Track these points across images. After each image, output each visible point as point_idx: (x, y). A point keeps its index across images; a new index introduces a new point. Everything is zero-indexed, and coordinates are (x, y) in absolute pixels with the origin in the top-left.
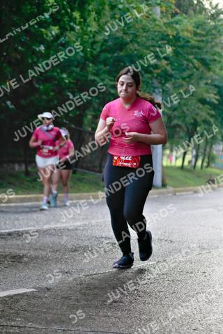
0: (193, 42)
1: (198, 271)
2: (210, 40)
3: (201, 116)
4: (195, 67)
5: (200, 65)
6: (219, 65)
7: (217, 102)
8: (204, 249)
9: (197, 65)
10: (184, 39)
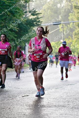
0: (7, 3)
1: (7, 107)
2: (15, 2)
3: (11, 37)
4: (8, 15)
5: (10, 14)
6: (19, 14)
7: (18, 31)
8: (10, 97)
9: (8, 14)
10: (2, 2)
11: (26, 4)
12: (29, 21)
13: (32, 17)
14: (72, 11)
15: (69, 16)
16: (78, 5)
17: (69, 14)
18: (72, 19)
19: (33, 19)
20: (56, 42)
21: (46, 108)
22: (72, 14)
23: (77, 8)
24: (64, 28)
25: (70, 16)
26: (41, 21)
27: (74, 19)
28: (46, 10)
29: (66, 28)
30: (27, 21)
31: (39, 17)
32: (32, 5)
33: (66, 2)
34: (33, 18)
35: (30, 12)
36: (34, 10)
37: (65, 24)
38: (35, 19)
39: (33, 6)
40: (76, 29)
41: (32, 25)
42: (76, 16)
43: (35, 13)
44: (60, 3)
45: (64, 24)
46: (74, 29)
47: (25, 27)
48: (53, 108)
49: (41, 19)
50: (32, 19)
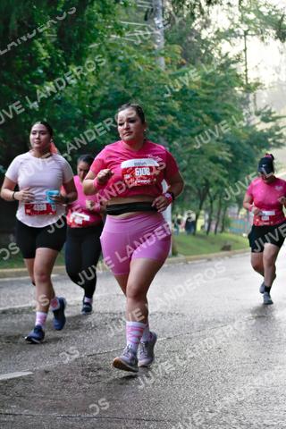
0: (202, 95)
2: (220, 92)
3: (214, 176)
4: (205, 123)
5: (211, 120)
7: (230, 160)
8: (219, 322)
9: (206, 120)
10: (192, 92)
11: (248, 97)
13: (262, 127)
19: (265, 131)
30: (251, 136)
31: (281, 125)
34: (267, 129)
35: (258, 114)
36: (268, 108)
38: (271, 129)
39: (264, 101)
47: (246, 149)
50: (262, 131)
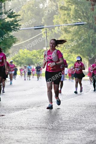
12: (5, 24)
14: (57, 13)
15: (53, 19)
16: (64, 5)
17: (54, 17)
18: (57, 22)
20: (38, 51)
21: (25, 130)
22: (58, 16)
23: (63, 9)
24: (47, 33)
25: (55, 18)
26: (19, 24)
27: (59, 22)
28: (26, 12)
29: (50, 33)
32: (9, 5)
33: (50, 2)
37: (49, 29)
40: (62, 34)
41: (8, 29)
42: (62, 18)
43: (12, 15)
44: (43, 3)
45: (47, 29)
46: (60, 34)
48: (33, 130)
49: (20, 22)
